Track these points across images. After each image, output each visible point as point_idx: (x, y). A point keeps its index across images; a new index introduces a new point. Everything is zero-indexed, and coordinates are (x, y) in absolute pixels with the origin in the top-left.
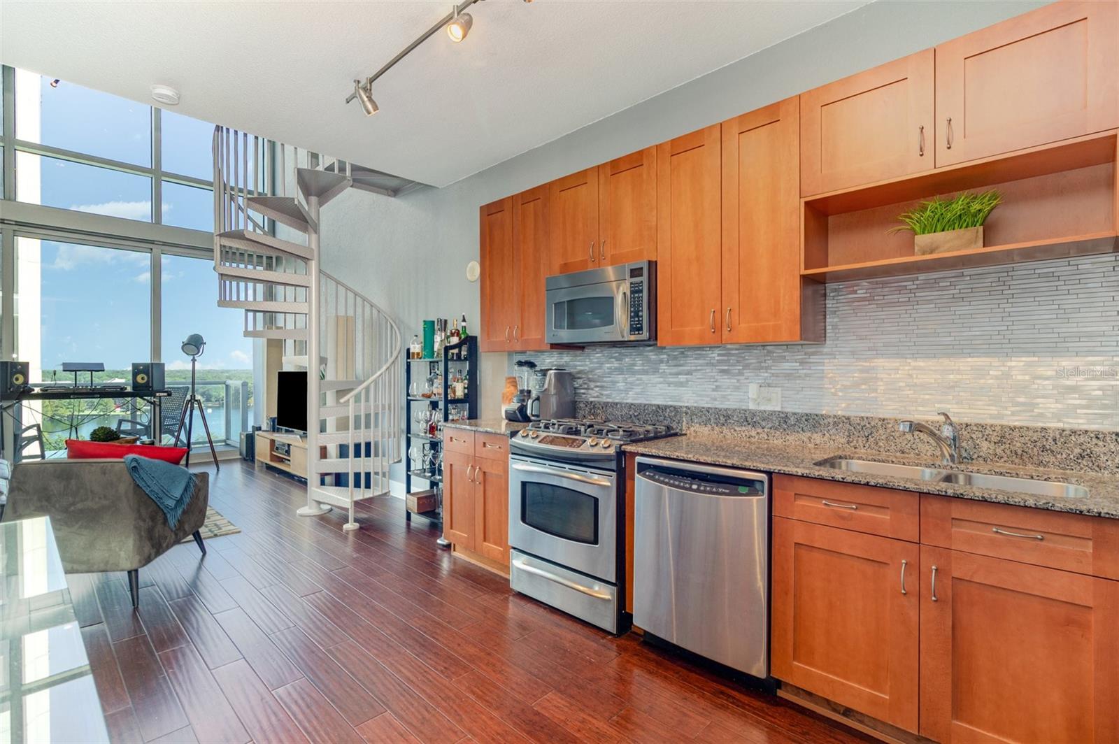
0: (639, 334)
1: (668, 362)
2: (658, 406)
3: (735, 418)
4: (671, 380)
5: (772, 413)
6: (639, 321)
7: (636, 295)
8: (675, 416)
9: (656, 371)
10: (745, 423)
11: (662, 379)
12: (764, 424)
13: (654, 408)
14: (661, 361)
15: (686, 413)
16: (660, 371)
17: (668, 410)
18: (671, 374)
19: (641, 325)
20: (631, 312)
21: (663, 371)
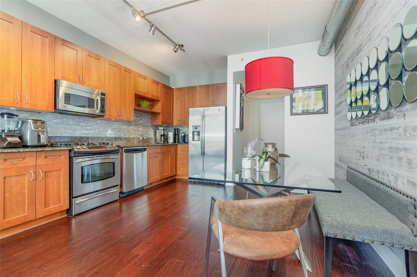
0: (103, 113)
1: (83, 122)
2: (81, 137)
3: (105, 139)
4: (84, 128)
5: (113, 137)
6: (103, 109)
7: (103, 101)
8: (87, 140)
9: (78, 125)
10: (107, 140)
11: (81, 128)
12: (111, 140)
13: (79, 138)
14: (81, 122)
15: (91, 139)
16: (80, 125)
17: (84, 138)
18: (84, 126)
19: (104, 111)
20: (101, 106)
21: (81, 125)
